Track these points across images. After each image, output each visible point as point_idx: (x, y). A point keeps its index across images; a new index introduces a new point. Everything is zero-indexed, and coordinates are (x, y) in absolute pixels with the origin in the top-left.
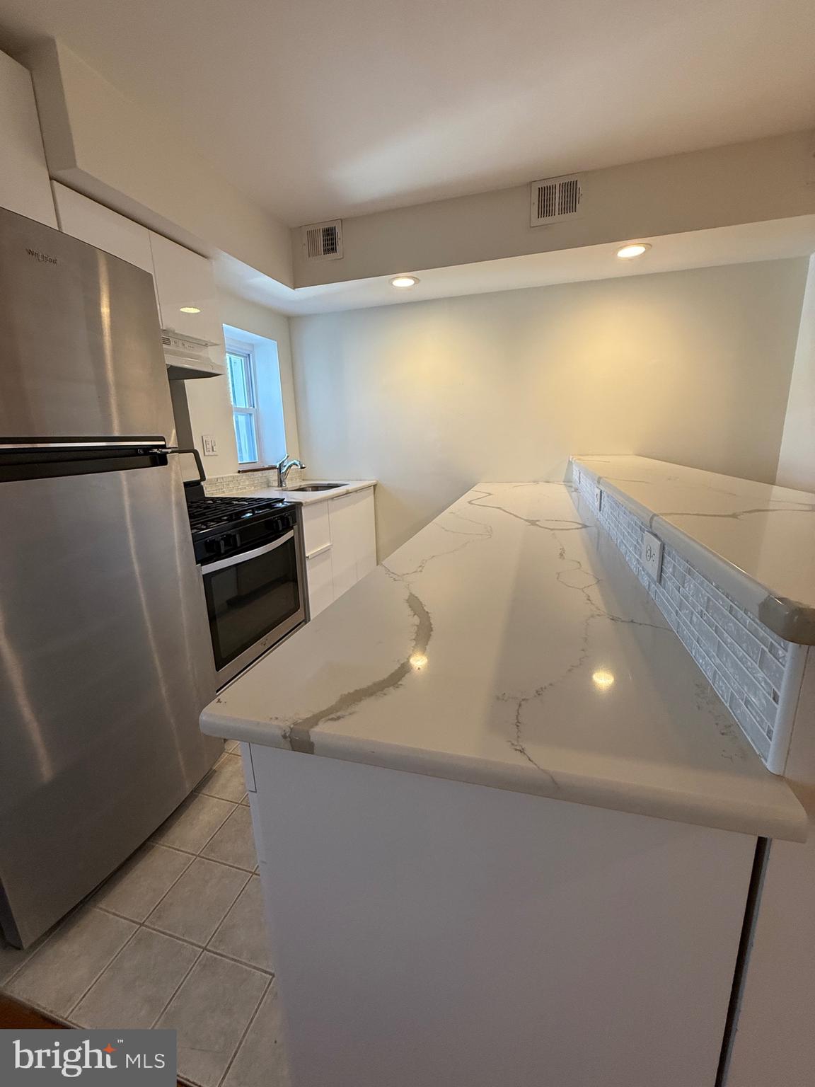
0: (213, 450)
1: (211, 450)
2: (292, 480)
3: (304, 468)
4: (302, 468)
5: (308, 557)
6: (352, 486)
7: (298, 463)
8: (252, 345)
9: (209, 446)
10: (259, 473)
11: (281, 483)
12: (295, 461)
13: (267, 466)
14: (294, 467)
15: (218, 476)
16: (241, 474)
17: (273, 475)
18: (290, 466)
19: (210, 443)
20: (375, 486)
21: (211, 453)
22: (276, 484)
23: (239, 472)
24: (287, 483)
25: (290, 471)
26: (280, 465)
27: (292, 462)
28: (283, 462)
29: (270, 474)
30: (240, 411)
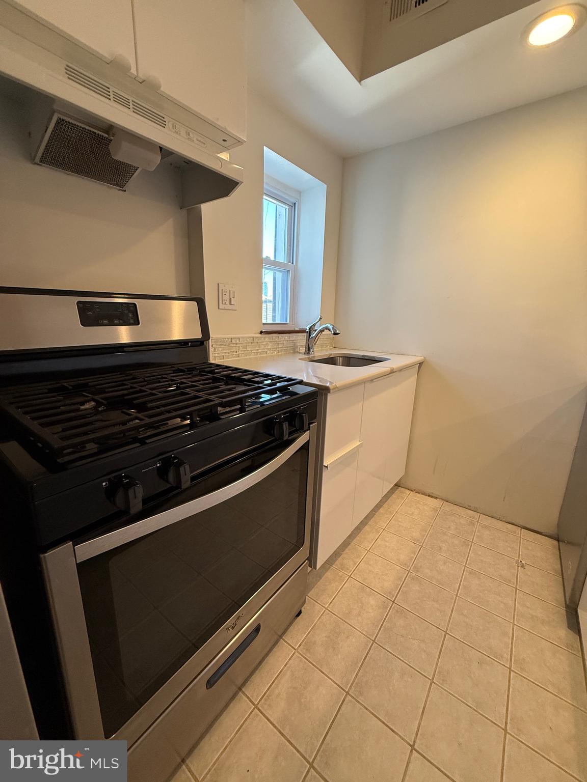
0: (230, 304)
1: (228, 302)
2: (322, 346)
3: (338, 334)
4: (335, 334)
5: (327, 467)
6: (395, 362)
7: (331, 327)
8: (300, 193)
9: (227, 298)
10: (286, 336)
11: (308, 350)
12: (329, 325)
13: (297, 329)
14: (326, 332)
15: (232, 336)
16: (263, 335)
17: (301, 339)
18: (322, 331)
19: (228, 294)
20: (421, 364)
21: (228, 306)
22: (303, 350)
23: (261, 332)
24: (315, 350)
25: (321, 336)
26: (310, 328)
27: (325, 326)
28: (314, 325)
29: (299, 338)
30: (274, 264)
